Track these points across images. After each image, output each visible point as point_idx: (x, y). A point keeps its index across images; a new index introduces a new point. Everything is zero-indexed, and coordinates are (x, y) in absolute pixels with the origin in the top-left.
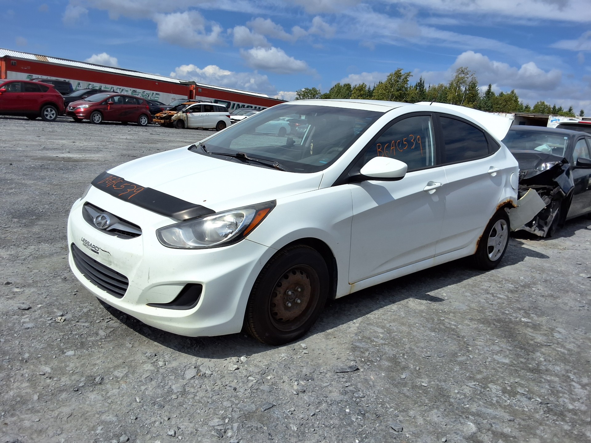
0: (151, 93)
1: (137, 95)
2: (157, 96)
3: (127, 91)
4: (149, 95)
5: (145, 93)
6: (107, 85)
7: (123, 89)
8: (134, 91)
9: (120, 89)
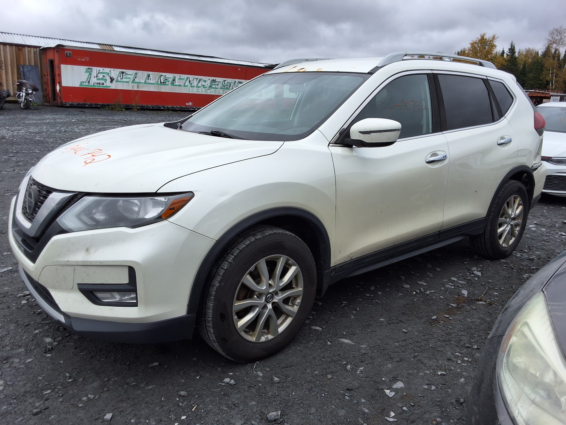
0: (233, 82)
1: (216, 85)
3: (205, 81)
4: (230, 85)
5: (226, 82)
6: (181, 75)
7: (201, 78)
8: (213, 80)
9: (197, 79)
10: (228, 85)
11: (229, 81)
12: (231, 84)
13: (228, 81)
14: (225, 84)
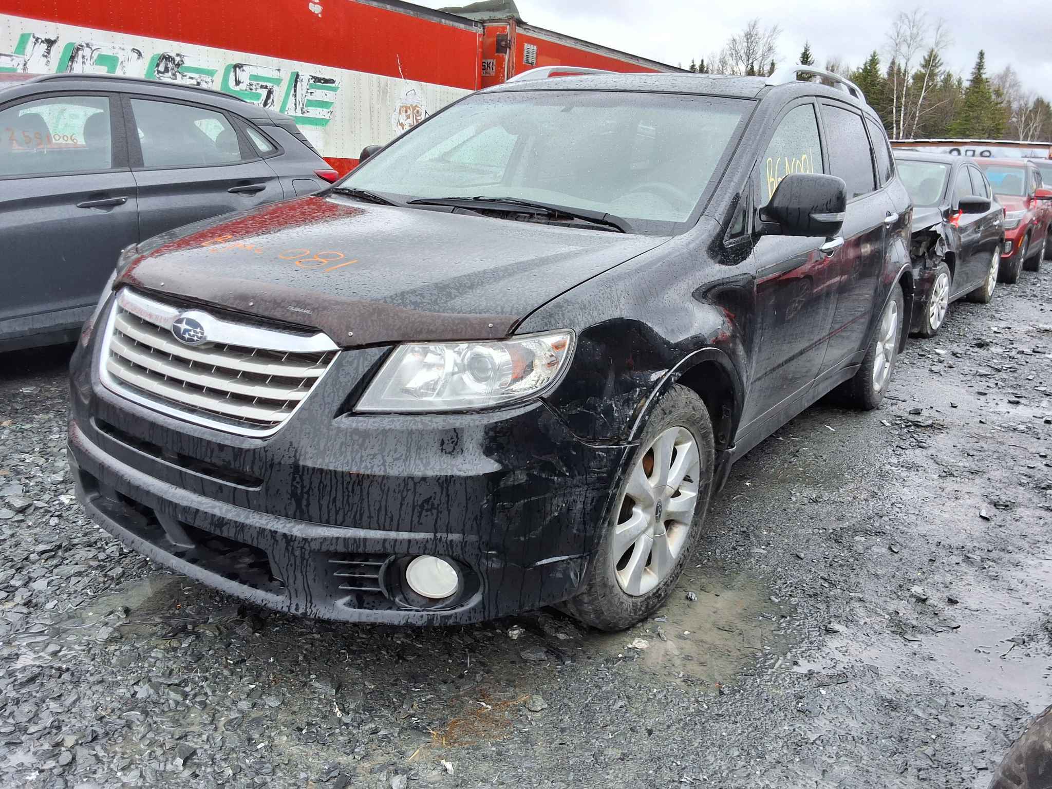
0: (286, 77)
2: (320, 94)
4: (270, 93)
5: (243, 76)
7: (77, 42)
8: (166, 58)
9: (50, 43)
10: (258, 96)
11: (262, 72)
12: (276, 89)
13: (255, 72)
14: (242, 86)
